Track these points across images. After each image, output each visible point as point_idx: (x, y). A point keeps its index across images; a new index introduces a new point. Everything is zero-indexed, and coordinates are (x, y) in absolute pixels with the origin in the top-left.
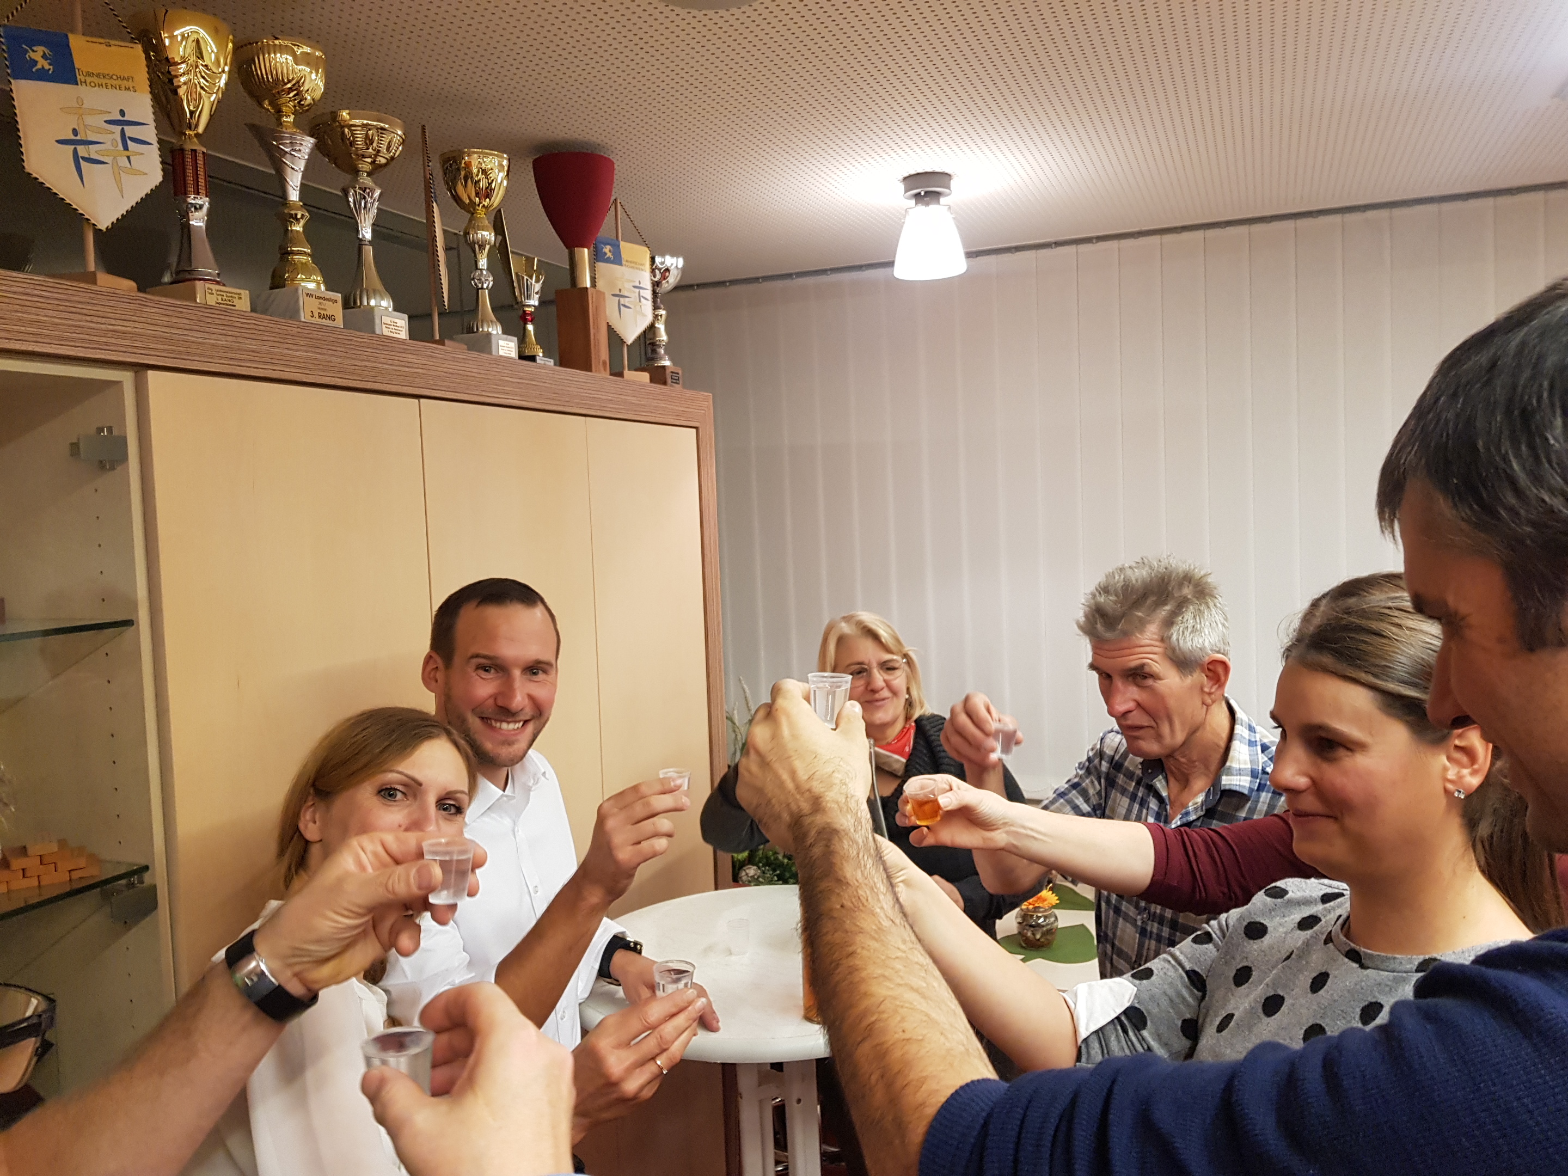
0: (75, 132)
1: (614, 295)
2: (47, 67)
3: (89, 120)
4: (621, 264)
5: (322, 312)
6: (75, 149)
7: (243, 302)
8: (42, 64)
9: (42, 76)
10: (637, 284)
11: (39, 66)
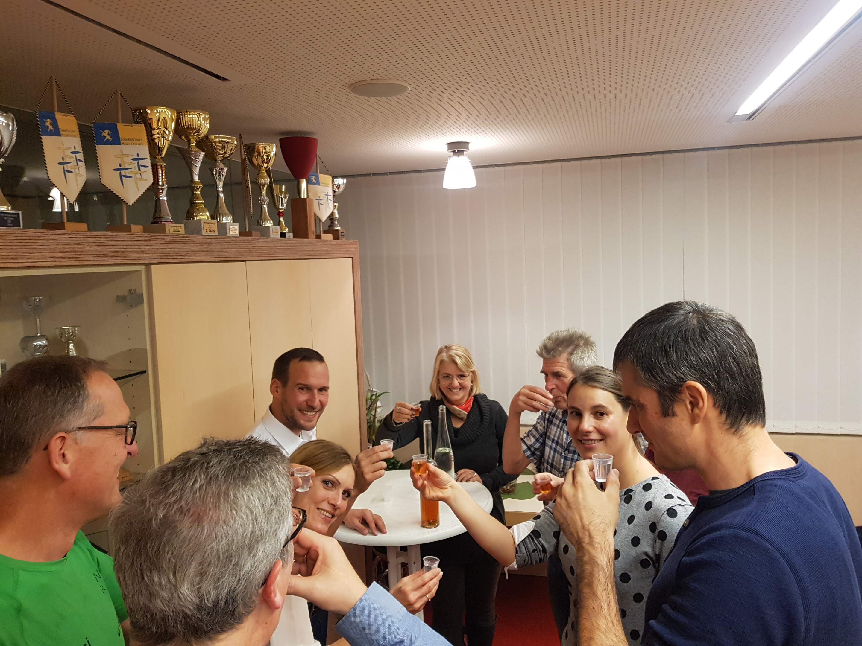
0: (120, 165)
1: (316, 199)
2: (109, 138)
3: (125, 159)
4: (319, 185)
5: (210, 229)
6: (120, 172)
7: (182, 231)
8: (108, 137)
9: (108, 143)
10: (327, 194)
11: (106, 139)
